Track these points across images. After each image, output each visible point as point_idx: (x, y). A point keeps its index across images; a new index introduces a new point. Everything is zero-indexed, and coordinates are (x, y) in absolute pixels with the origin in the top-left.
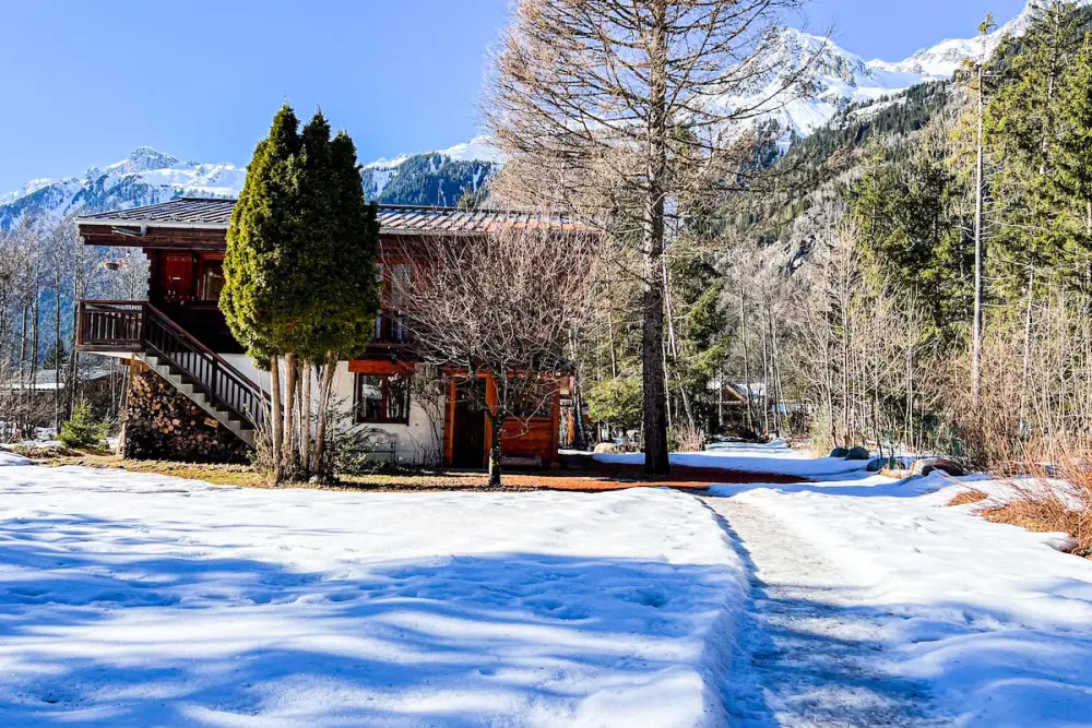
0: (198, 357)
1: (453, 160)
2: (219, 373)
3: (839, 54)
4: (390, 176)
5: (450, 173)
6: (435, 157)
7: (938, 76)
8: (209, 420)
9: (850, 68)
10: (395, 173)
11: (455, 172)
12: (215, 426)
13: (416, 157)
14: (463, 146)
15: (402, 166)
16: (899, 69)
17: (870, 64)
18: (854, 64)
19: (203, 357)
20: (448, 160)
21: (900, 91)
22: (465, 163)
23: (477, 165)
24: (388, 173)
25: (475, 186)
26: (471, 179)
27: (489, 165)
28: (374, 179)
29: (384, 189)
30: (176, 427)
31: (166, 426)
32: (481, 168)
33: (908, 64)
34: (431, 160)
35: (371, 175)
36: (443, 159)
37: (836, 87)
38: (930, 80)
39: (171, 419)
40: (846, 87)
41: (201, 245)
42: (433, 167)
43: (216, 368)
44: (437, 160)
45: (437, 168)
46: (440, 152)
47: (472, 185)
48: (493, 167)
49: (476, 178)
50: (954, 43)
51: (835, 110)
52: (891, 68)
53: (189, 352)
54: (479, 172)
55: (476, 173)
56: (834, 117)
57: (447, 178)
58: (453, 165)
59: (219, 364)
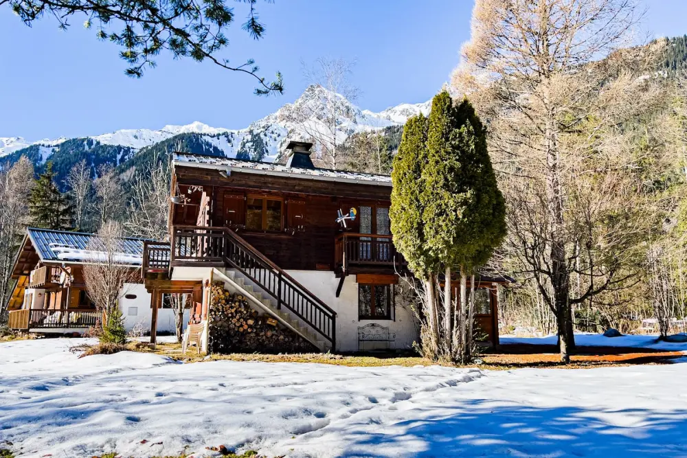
0: (267, 271)
1: (102, 143)
2: (283, 283)
3: (347, 104)
4: (53, 151)
5: (100, 152)
6: (88, 141)
7: (400, 123)
8: (270, 319)
9: (354, 113)
10: (57, 149)
11: (103, 152)
12: (274, 324)
13: (74, 140)
14: (110, 135)
15: (63, 144)
16: (378, 116)
17: (365, 112)
18: (356, 111)
19: (271, 271)
20: (98, 143)
21: (381, 129)
22: (112, 146)
23: (119, 148)
24: (51, 149)
25: (118, 162)
26: (116, 157)
27: (129, 148)
28: (40, 152)
29: (47, 159)
30: (250, 326)
31: (242, 326)
32: (123, 150)
33: (383, 114)
34: (85, 142)
35: (38, 149)
36: (95, 143)
37: (347, 123)
38: (396, 125)
39: (246, 320)
40: (352, 123)
41: (268, 187)
42: (87, 148)
43: (281, 279)
44: (90, 143)
45: (90, 148)
46: (93, 138)
47: (116, 161)
48: (131, 150)
49: (119, 157)
50: (406, 106)
51: (346, 136)
52: (374, 115)
53: (260, 267)
54: (121, 153)
55: (119, 153)
56: (346, 140)
57: (98, 155)
58: (102, 147)
59: (282, 276)
